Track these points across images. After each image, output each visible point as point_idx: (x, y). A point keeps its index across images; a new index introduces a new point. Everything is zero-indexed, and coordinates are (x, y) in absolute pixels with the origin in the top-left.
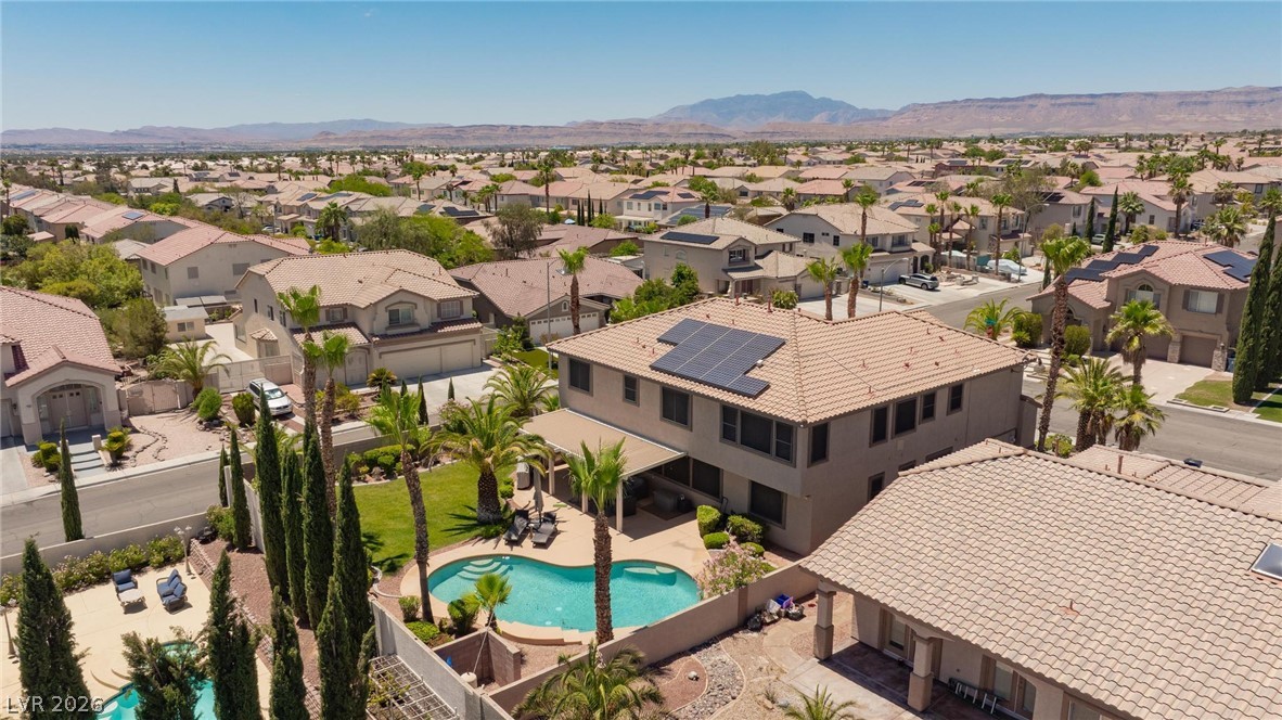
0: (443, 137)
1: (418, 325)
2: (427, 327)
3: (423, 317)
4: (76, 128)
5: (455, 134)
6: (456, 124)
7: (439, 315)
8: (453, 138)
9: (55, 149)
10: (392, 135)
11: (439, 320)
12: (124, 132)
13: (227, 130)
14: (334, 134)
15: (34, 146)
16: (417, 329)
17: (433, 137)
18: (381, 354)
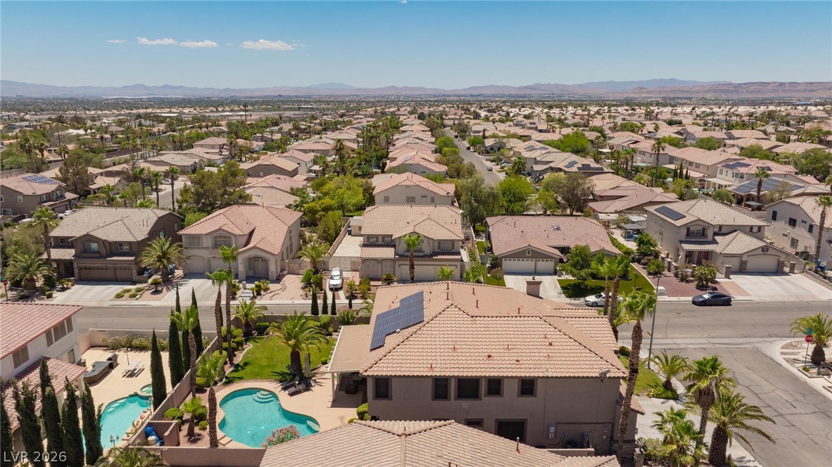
0: (723, 91)
1: (423, 252)
2: (429, 253)
3: (427, 249)
4: (501, 85)
5: (733, 89)
6: (736, 82)
7: (439, 248)
8: (732, 92)
9: (488, 97)
10: (686, 90)
11: (439, 251)
12: (525, 87)
13: (581, 85)
14: (647, 89)
15: (479, 95)
16: (422, 254)
17: (716, 91)
18: (400, 265)
